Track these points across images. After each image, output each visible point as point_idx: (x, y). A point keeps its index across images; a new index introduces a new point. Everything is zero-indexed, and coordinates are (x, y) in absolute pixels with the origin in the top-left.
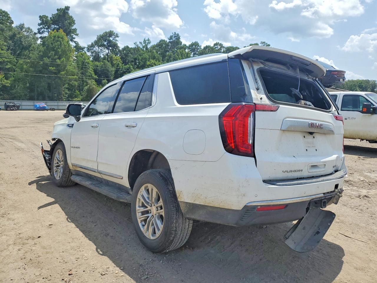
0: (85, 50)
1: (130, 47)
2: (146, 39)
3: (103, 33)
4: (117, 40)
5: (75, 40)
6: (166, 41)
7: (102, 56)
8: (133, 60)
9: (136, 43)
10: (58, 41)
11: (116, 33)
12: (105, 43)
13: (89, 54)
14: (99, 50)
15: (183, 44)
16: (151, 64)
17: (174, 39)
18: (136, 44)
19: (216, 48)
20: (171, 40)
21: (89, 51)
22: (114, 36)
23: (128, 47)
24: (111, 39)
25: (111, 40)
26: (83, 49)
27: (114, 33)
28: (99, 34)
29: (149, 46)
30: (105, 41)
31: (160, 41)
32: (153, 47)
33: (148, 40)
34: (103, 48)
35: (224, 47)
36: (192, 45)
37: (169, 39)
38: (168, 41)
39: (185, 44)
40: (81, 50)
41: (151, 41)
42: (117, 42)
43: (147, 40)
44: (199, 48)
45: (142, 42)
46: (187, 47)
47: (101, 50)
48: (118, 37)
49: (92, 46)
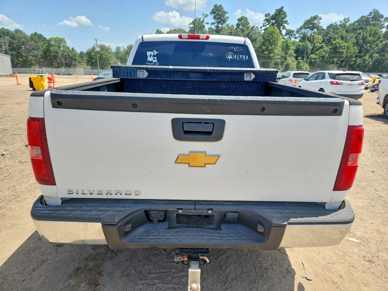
0: (295, 32)
2: (346, 18)
4: (320, 23)
5: (286, 28)
8: (329, 39)
10: (271, 35)
11: (320, 16)
13: (297, 35)
15: (384, 17)
21: (297, 33)
26: (293, 32)
27: (318, 17)
28: (306, 20)
30: (310, 24)
40: (292, 33)
45: (342, 21)
48: (321, 19)
49: (301, 28)
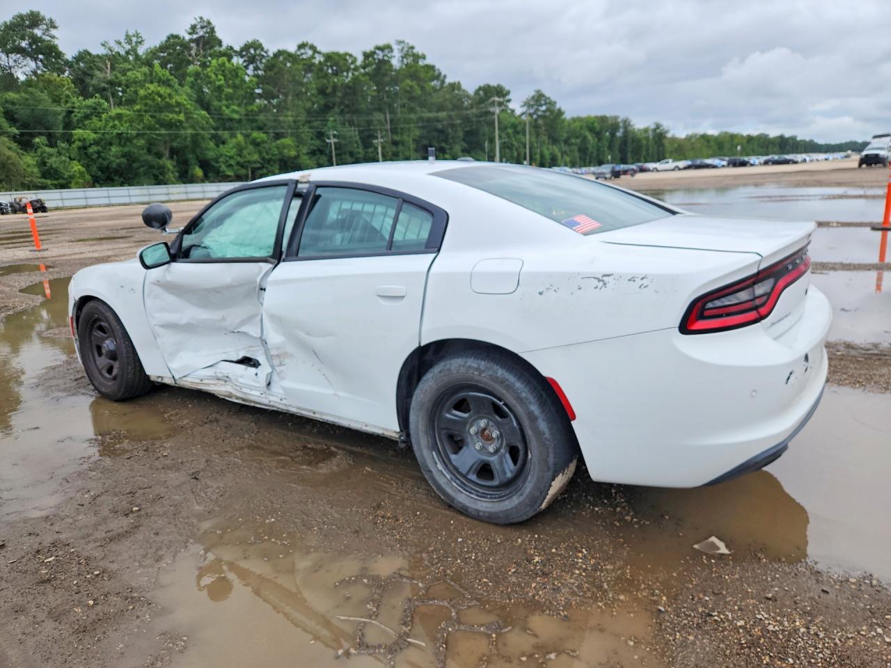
1: (94, 52)
3: (14, 18)
6: (184, 38)
7: (22, 78)
9: (105, 42)
12: (24, 44)
14: (11, 61)
16: (150, 94)
17: (201, 33)
18: (107, 46)
19: (302, 54)
20: (195, 36)
22: (45, 27)
23: (87, 53)
24: (38, 32)
25: (39, 35)
29: (141, 51)
31: (169, 38)
32: (154, 53)
33: (137, 35)
34: (19, 55)
35: (319, 53)
36: (247, 47)
37: (190, 34)
38: (187, 37)
39: (230, 45)
41: (144, 38)
42: (56, 42)
43: (134, 36)
44: (265, 54)
46: (236, 52)
47: (15, 61)
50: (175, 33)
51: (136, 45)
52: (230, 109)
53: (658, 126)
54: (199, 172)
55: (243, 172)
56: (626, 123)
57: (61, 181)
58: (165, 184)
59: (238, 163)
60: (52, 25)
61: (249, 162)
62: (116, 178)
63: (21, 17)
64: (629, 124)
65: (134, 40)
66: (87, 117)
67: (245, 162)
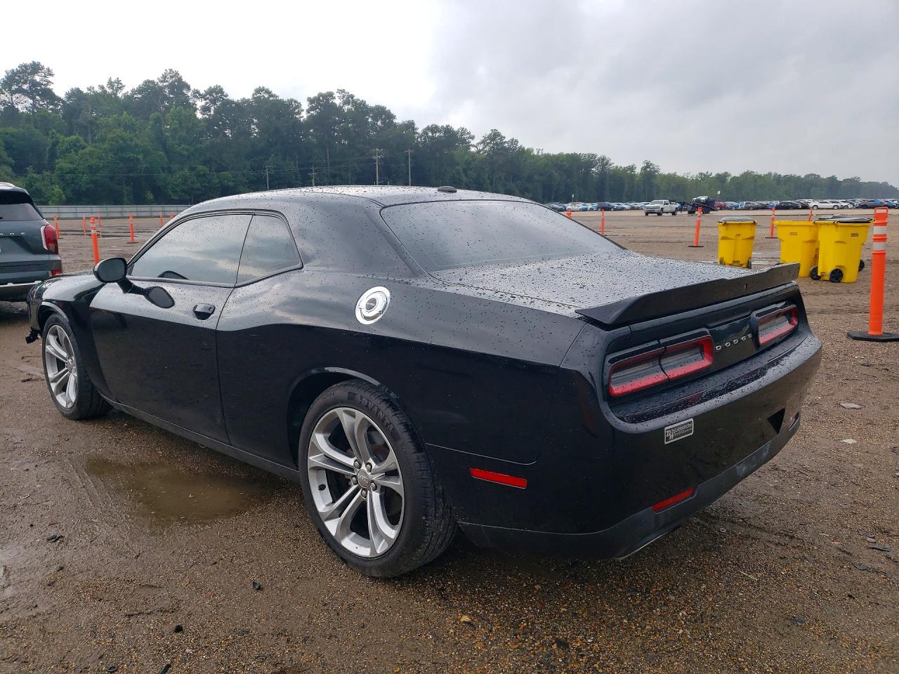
50: (151, 79)
51: (117, 91)
52: (181, 147)
53: (648, 165)
54: (150, 196)
55: (187, 197)
56: (604, 162)
57: (42, 200)
58: (122, 204)
59: (183, 191)
60: (50, 73)
61: (192, 189)
62: (84, 199)
63: (25, 66)
64: (607, 163)
65: (116, 85)
66: (68, 150)
67: (189, 189)
